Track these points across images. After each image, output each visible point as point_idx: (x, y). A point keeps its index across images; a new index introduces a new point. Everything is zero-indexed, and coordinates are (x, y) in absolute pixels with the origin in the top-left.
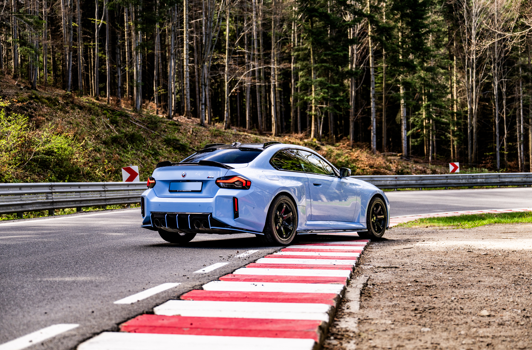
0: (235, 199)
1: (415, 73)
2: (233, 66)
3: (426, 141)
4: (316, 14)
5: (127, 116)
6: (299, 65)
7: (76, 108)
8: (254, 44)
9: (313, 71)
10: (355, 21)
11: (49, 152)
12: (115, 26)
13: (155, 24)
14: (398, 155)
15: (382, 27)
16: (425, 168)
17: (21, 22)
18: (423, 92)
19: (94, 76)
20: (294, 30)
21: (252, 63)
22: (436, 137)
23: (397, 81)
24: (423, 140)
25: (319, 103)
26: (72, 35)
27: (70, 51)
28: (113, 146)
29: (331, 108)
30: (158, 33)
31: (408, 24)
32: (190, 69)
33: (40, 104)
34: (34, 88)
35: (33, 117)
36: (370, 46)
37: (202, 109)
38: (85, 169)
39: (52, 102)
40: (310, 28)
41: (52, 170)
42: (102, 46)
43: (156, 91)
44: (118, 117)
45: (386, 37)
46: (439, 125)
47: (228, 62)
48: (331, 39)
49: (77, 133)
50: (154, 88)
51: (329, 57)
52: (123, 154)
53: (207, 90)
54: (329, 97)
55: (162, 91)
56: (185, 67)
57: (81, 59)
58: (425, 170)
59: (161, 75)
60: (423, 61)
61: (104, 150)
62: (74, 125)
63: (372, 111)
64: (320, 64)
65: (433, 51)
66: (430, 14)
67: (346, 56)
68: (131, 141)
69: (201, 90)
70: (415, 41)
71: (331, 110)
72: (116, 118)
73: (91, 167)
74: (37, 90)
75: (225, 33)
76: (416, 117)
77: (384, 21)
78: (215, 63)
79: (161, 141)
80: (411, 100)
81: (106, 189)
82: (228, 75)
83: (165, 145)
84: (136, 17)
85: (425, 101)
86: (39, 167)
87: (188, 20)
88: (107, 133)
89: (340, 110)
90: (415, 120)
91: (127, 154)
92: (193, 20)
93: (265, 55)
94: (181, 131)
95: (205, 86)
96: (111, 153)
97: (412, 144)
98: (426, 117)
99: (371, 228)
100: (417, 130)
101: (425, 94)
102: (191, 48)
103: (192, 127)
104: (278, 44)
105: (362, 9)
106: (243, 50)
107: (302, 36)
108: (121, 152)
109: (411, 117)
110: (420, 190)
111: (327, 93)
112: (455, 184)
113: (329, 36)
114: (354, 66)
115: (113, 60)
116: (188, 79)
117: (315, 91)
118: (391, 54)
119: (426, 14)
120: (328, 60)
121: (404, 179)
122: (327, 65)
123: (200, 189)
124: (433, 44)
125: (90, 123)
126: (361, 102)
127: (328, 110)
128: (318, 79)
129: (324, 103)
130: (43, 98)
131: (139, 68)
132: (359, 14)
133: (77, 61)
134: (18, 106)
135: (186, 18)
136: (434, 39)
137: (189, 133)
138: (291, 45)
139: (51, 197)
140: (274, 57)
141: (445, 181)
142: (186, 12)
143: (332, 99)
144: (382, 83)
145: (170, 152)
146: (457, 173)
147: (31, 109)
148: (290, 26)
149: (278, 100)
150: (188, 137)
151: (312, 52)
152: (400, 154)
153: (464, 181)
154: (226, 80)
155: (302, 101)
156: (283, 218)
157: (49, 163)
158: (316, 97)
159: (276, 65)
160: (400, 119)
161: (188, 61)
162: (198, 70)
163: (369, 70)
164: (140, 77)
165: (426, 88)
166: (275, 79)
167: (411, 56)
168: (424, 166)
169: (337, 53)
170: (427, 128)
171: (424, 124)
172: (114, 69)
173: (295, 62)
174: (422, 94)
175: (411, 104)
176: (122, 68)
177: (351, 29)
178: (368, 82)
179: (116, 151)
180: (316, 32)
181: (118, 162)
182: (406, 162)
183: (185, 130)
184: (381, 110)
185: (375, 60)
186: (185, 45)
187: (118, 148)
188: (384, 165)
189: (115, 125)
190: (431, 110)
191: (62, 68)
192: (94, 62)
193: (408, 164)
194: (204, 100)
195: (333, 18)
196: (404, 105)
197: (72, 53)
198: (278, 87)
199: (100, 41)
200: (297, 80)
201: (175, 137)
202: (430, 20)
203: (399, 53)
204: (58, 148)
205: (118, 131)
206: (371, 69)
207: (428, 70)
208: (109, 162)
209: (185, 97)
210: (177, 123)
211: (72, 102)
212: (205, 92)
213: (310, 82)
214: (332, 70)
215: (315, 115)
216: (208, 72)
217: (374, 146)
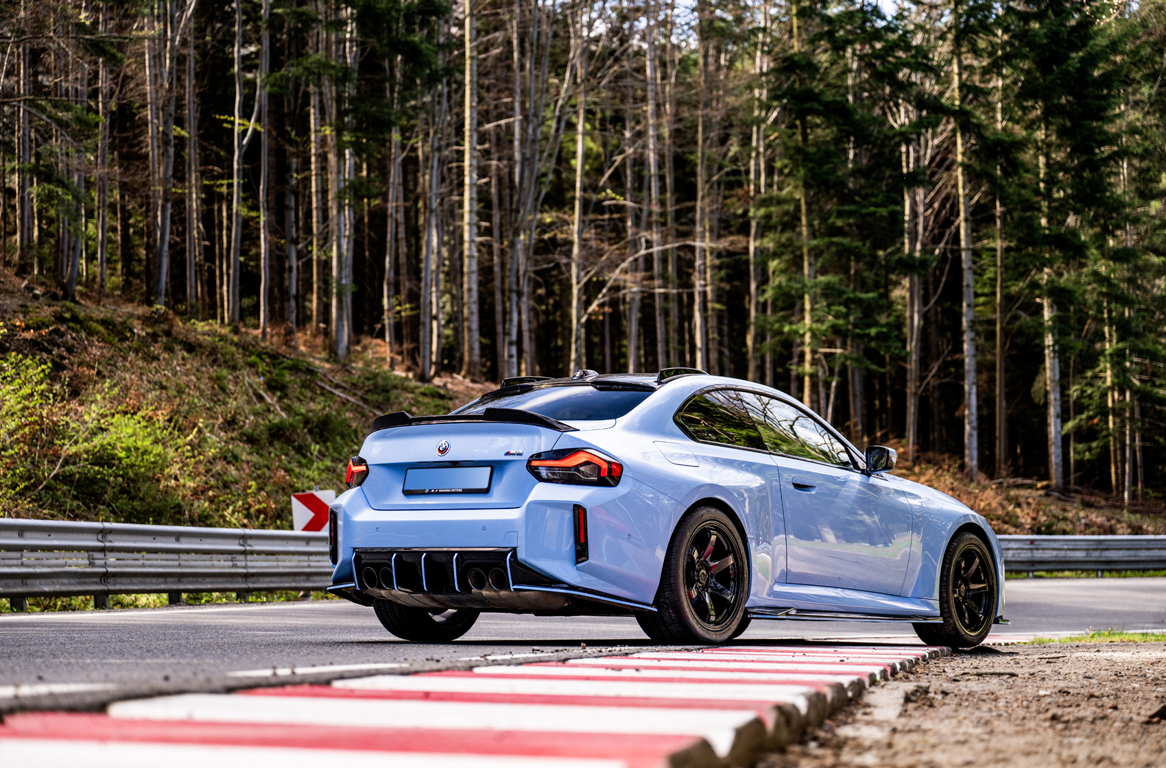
0: (579, 512)
1: (1082, 265)
2: (593, 243)
3: (1115, 451)
4: (816, 106)
5: (310, 371)
6: (769, 243)
7: (177, 348)
8: (650, 189)
9: (806, 258)
10: (919, 126)
11: (101, 458)
12: (283, 134)
13: (390, 131)
14: (1039, 485)
15: (993, 141)
16: (1113, 522)
17: (41, 119)
18: (1106, 316)
19: (228, 275)
20: (757, 149)
21: (644, 235)
22: (1143, 439)
23: (1035, 285)
24: (1106, 448)
25: (824, 342)
26: (172, 160)
27: (166, 200)
28: (271, 449)
29: (854, 355)
30: (397, 156)
31: (1061, 133)
32: (479, 251)
33: (83, 335)
34: (68, 295)
35: (63, 368)
36: (961, 191)
37: (511, 356)
38: (196, 504)
39: (117, 331)
40: (801, 144)
41: (109, 505)
42: (250, 189)
43: (389, 310)
44: (286, 373)
45: (1002, 169)
46: (1149, 405)
47: (580, 232)
48: (857, 172)
49: (177, 412)
50: (385, 301)
51: (851, 221)
52: (297, 470)
53: (524, 307)
54: (850, 327)
55: (406, 310)
56: (466, 246)
57: (196, 227)
58: (1111, 527)
59: (403, 271)
60: (1107, 231)
61: (249, 458)
62: (172, 392)
63: (967, 367)
64: (826, 240)
65: (1131, 205)
66: (1123, 107)
67: (897, 217)
68: (321, 436)
69: (508, 305)
70: (1081, 178)
71: (857, 360)
72: (282, 375)
73: (211, 501)
74: (77, 303)
75: (573, 162)
76: (1087, 384)
77: (999, 126)
78: (546, 236)
80: (1072, 337)
81: (248, 548)
82: (583, 267)
84: (341, 114)
85: (1110, 341)
86: (75, 498)
87: (475, 122)
88: (256, 414)
89: (881, 362)
90: (1083, 392)
91: (309, 469)
92: (489, 122)
93: (678, 215)
95: (520, 294)
96: (267, 466)
97: (1078, 457)
98: (1113, 384)
99: (951, 616)
100: (1090, 418)
101: (1111, 321)
102: (482, 196)
104: (715, 187)
105: (942, 94)
106: (620, 200)
107: (778, 164)
108: (294, 466)
109: (1074, 384)
110: (1097, 577)
111: (846, 316)
113: (850, 166)
114: (919, 246)
115: (278, 227)
116: (475, 277)
117: (812, 310)
118: (1016, 215)
119: (1110, 106)
120: (847, 228)
121: (1053, 546)
122: (846, 241)
123: (485, 486)
124: (1133, 188)
125: (213, 388)
126: (938, 346)
127: (849, 362)
128: (821, 279)
129: (838, 344)
130: (91, 319)
131: (345, 247)
132: (932, 109)
133: (183, 233)
134: (25, 340)
135: (472, 118)
136: (1134, 174)
138: (748, 192)
139: (102, 562)
140: (702, 219)
142: (471, 101)
143: (858, 331)
144: (994, 294)
147: (59, 347)
148: (746, 140)
149: (713, 335)
151: (803, 208)
152: (1045, 483)
154: (574, 281)
155: (777, 338)
156: (708, 569)
157: (103, 488)
158: (814, 326)
159: (707, 240)
160: (1042, 392)
161: (475, 230)
162: (502, 252)
163: (960, 256)
164: (348, 271)
165: (1113, 306)
166: (705, 279)
167: (1071, 220)
168: (1110, 514)
169: (872, 209)
170: (1118, 413)
171: (1110, 404)
172: (280, 248)
173: (761, 234)
174: (1102, 320)
175: (1071, 348)
176: (300, 246)
177: (911, 149)
178: (954, 292)
179: (280, 460)
180: (815, 154)
181: (283, 489)
182: (1060, 504)
184: (992, 368)
185: (973, 230)
186: (467, 188)
187: (287, 455)
188: (1000, 512)
189: (278, 393)
190: (1128, 364)
191: (147, 255)
192: (229, 237)
193: (1065, 510)
194: (514, 331)
195: (862, 117)
196: (1054, 351)
197: (169, 205)
198: (712, 301)
199: (244, 174)
200: (764, 280)
202: (1121, 124)
203: (1039, 210)
204: (128, 449)
205: (288, 409)
206: (964, 255)
207: (1120, 256)
208: (260, 489)
209: (466, 324)
210: (442, 392)
211: (168, 333)
212: (520, 313)
213: (799, 286)
214: (859, 257)
215: (812, 376)
216: (528, 258)
217: (971, 459)
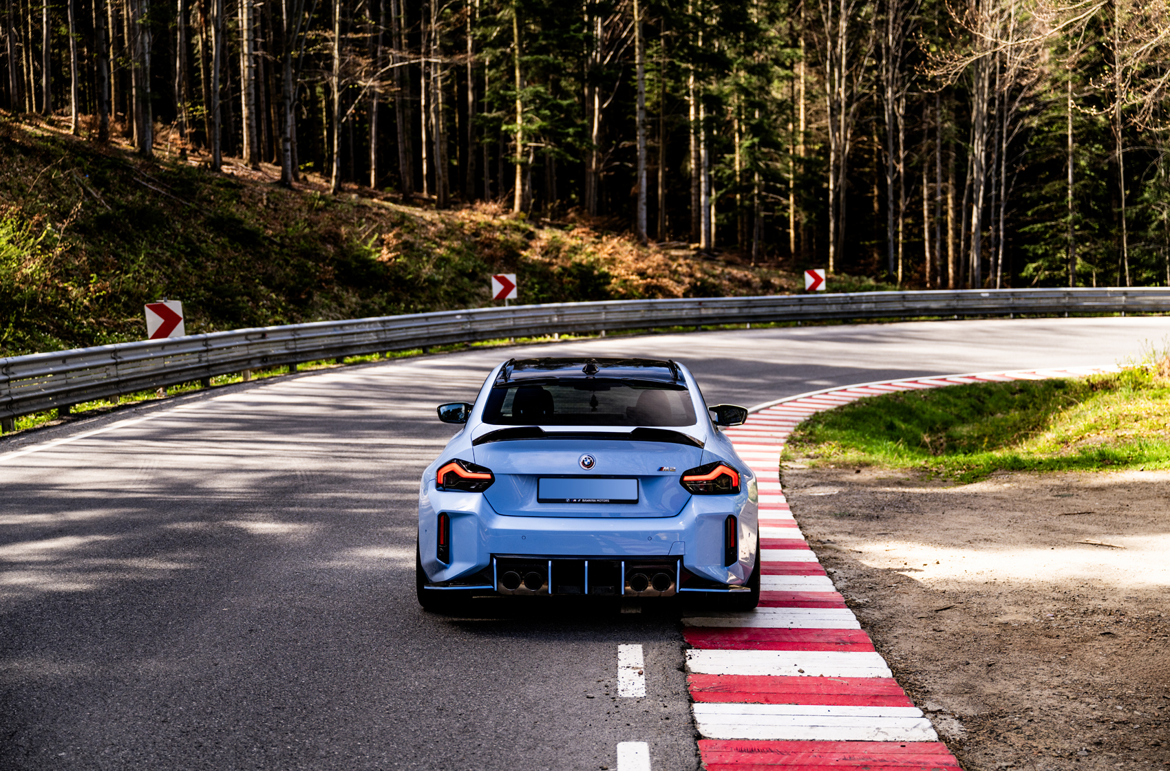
0: (730, 521)
1: (727, 77)
5: (126, 168)
6: (484, 57)
7: (15, 151)
9: (517, 70)
14: (693, 247)
21: (391, 52)
25: (533, 138)
28: (101, 238)
29: (556, 149)
32: (257, 63)
38: (47, 293)
44: (108, 170)
47: (339, 49)
49: (23, 211)
54: (553, 127)
55: (197, 111)
56: (245, 57)
63: (639, 154)
64: (534, 57)
65: (763, 30)
68: (140, 224)
69: (282, 108)
72: (105, 173)
76: (726, 167)
78: (312, 51)
79: (204, 225)
81: (118, 360)
82: (341, 78)
83: (211, 232)
88: (86, 207)
90: (723, 173)
94: (243, 199)
96: (98, 253)
98: (747, 169)
102: (258, 17)
103: (265, 190)
110: (747, 328)
111: (550, 119)
112: (816, 314)
117: (523, 113)
121: (711, 306)
122: (550, 58)
124: (763, 16)
128: (531, 88)
137: (260, 205)
138: (467, 12)
141: (796, 309)
143: (559, 130)
145: (223, 247)
146: (822, 292)
150: (260, 214)
151: (515, 28)
152: (696, 245)
153: (834, 308)
154: (335, 89)
158: (525, 126)
159: (439, 57)
161: (252, 44)
173: (476, 51)
179: (109, 247)
182: (709, 263)
183: (251, 196)
187: (113, 242)
189: (102, 189)
193: (713, 268)
194: (288, 131)
201: (231, 213)
205: (111, 202)
206: (639, 69)
207: (754, 70)
210: (233, 181)
213: (511, 93)
215: (522, 164)
217: (643, 226)
